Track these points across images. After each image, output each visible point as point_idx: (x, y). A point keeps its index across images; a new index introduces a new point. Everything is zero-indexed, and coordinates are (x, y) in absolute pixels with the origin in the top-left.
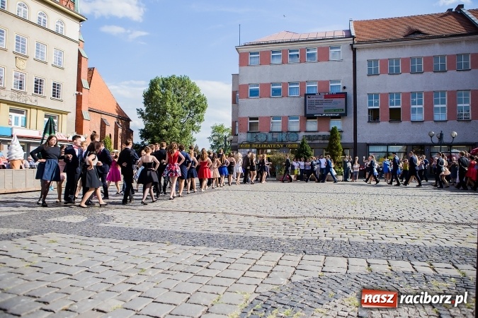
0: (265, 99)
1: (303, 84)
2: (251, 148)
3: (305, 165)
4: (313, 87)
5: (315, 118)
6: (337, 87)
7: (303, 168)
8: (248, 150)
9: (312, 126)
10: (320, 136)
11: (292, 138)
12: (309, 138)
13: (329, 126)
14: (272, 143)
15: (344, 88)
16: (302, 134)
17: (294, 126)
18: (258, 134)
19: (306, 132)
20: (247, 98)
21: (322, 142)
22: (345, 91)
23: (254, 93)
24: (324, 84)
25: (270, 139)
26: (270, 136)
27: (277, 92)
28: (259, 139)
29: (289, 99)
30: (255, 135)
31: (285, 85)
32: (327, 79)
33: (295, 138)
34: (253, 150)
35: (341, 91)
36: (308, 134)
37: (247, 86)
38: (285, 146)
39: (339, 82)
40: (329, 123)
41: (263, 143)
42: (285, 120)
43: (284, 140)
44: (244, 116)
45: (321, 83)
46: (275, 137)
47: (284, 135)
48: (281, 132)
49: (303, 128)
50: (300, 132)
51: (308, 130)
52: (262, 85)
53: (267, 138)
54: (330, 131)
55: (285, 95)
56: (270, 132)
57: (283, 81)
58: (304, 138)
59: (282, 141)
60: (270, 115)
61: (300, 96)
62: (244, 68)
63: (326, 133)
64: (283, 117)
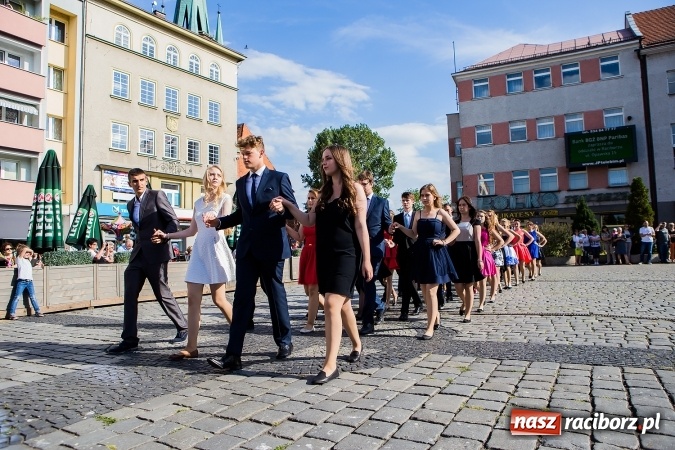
0: (501, 146)
1: (559, 120)
3: (590, 241)
4: (577, 124)
5: (583, 169)
6: (613, 120)
7: (588, 245)
9: (580, 181)
10: (592, 195)
11: (548, 201)
12: (575, 199)
13: (607, 179)
14: (517, 210)
15: (629, 118)
16: (563, 195)
17: (551, 181)
18: (494, 198)
19: (569, 190)
20: (475, 146)
21: (597, 204)
22: (631, 123)
23: (484, 139)
24: (593, 116)
26: (512, 199)
27: (519, 134)
28: (496, 205)
29: (538, 144)
30: (489, 200)
31: (532, 123)
32: (598, 107)
33: (553, 202)
35: (624, 123)
36: (572, 194)
37: (471, 130)
38: (537, 214)
39: (619, 109)
40: (607, 176)
42: (535, 175)
43: (536, 204)
44: (470, 174)
45: (588, 115)
46: (520, 201)
47: (535, 197)
48: (531, 193)
49: (564, 185)
50: (559, 191)
51: (572, 187)
52: (496, 127)
53: (509, 204)
54: (609, 187)
55: (533, 138)
56: (513, 194)
57: (528, 117)
58: (568, 200)
59: (532, 207)
60: (511, 169)
61: (557, 137)
62: (467, 104)
63: (603, 191)
64: (531, 171)
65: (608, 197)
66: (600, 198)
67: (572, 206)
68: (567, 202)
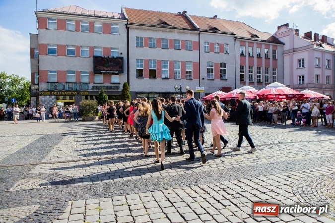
0: (62, 57)
1: (92, 49)
2: (51, 95)
4: (99, 53)
5: (101, 73)
6: (115, 54)
8: (48, 97)
9: (99, 79)
10: (104, 86)
11: (84, 87)
12: (97, 88)
15: (121, 54)
16: (91, 85)
17: (86, 79)
18: (56, 84)
19: (94, 83)
20: (47, 55)
21: (107, 91)
22: (122, 56)
23: (52, 52)
24: (107, 50)
25: (66, 88)
26: (66, 85)
27: (71, 52)
28: (58, 88)
29: (81, 59)
30: (54, 85)
31: (78, 48)
32: (109, 46)
33: (86, 88)
34: (53, 97)
35: (119, 55)
36: (95, 85)
37: (46, 45)
38: (78, 93)
39: (118, 49)
40: (111, 78)
41: (60, 91)
42: (79, 74)
43: (78, 88)
44: (43, 69)
45: (105, 49)
46: (70, 86)
47: (78, 85)
48: (76, 83)
49: (92, 81)
50: (90, 83)
51: (95, 82)
52: (59, 46)
53: (64, 87)
54: (111, 83)
55: (78, 55)
56: (67, 83)
57: (77, 45)
58: (93, 88)
59: (76, 90)
60: (66, 70)
61: (90, 57)
62: (43, 30)
63: (109, 85)
64: (77, 72)
65: (111, 88)
66: (108, 88)
67: (95, 90)
68: (93, 89)
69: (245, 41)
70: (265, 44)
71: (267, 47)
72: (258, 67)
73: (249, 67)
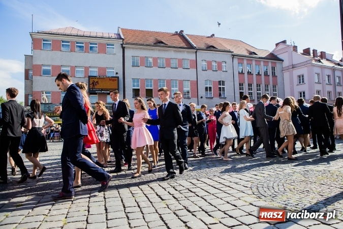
1: (87, 69)
4: (94, 72)
5: (96, 94)
6: (110, 73)
9: (94, 99)
13: (106, 100)
15: (117, 73)
18: (50, 105)
22: (117, 76)
29: (76, 79)
31: (73, 68)
32: (103, 65)
35: (115, 75)
39: (113, 69)
40: (106, 98)
45: (100, 69)
55: (73, 76)
57: (71, 65)
61: (85, 77)
69: (243, 59)
70: (264, 61)
71: (266, 64)
72: (257, 85)
73: (249, 84)
